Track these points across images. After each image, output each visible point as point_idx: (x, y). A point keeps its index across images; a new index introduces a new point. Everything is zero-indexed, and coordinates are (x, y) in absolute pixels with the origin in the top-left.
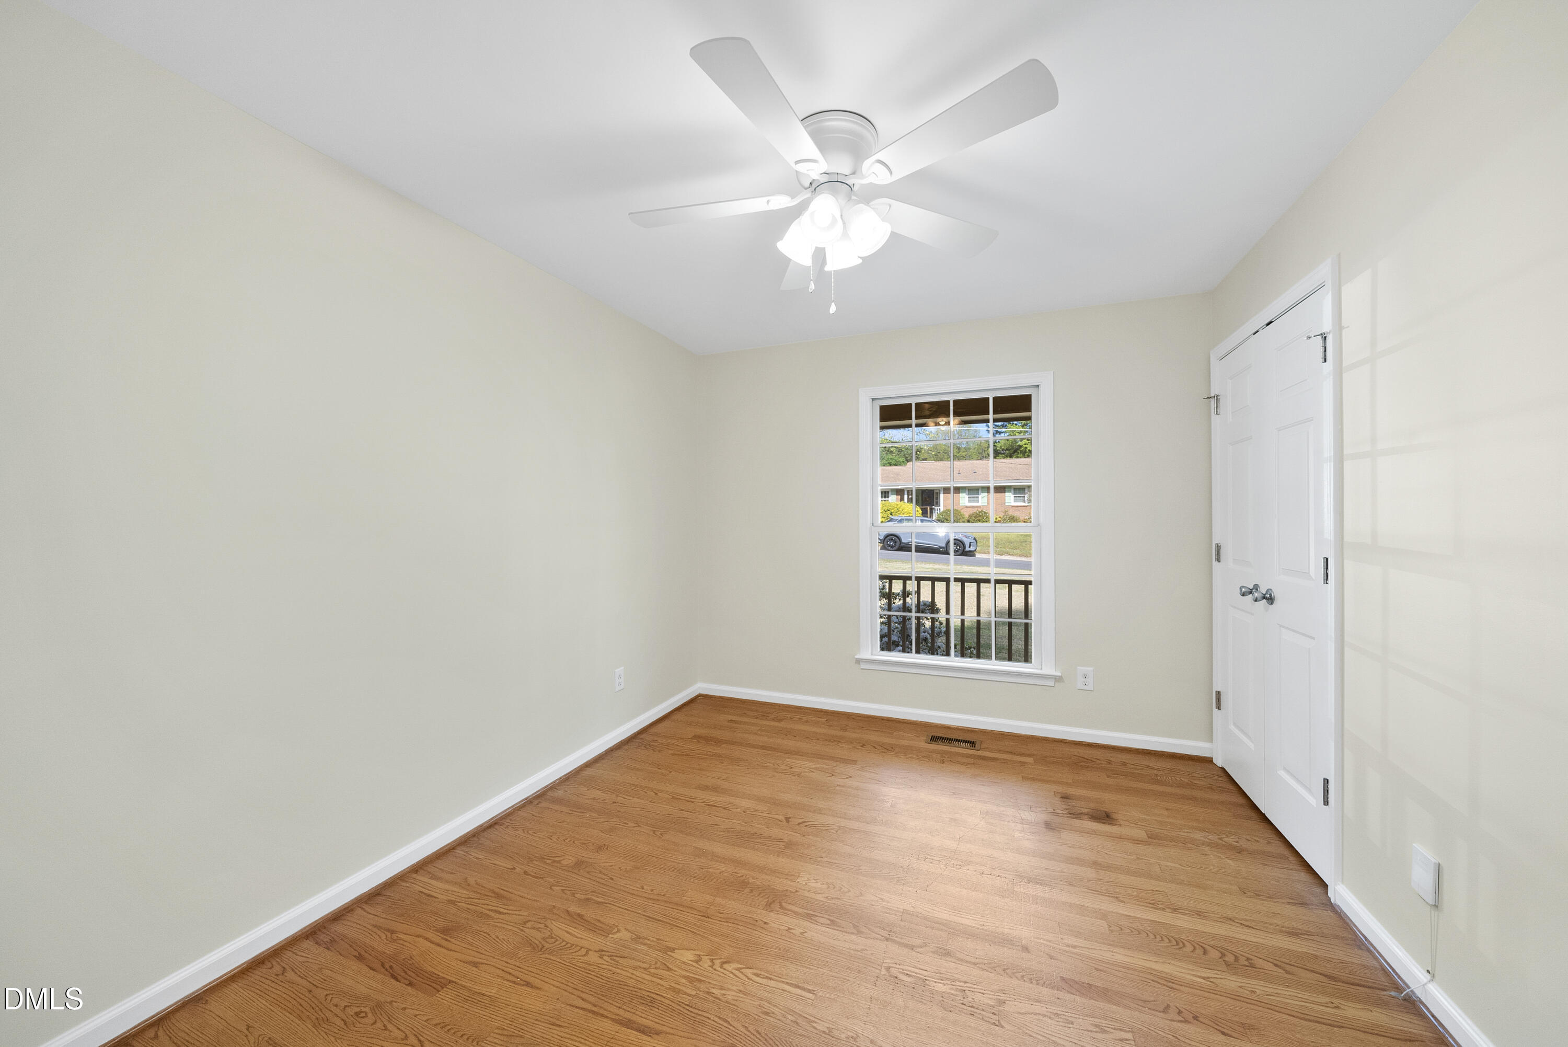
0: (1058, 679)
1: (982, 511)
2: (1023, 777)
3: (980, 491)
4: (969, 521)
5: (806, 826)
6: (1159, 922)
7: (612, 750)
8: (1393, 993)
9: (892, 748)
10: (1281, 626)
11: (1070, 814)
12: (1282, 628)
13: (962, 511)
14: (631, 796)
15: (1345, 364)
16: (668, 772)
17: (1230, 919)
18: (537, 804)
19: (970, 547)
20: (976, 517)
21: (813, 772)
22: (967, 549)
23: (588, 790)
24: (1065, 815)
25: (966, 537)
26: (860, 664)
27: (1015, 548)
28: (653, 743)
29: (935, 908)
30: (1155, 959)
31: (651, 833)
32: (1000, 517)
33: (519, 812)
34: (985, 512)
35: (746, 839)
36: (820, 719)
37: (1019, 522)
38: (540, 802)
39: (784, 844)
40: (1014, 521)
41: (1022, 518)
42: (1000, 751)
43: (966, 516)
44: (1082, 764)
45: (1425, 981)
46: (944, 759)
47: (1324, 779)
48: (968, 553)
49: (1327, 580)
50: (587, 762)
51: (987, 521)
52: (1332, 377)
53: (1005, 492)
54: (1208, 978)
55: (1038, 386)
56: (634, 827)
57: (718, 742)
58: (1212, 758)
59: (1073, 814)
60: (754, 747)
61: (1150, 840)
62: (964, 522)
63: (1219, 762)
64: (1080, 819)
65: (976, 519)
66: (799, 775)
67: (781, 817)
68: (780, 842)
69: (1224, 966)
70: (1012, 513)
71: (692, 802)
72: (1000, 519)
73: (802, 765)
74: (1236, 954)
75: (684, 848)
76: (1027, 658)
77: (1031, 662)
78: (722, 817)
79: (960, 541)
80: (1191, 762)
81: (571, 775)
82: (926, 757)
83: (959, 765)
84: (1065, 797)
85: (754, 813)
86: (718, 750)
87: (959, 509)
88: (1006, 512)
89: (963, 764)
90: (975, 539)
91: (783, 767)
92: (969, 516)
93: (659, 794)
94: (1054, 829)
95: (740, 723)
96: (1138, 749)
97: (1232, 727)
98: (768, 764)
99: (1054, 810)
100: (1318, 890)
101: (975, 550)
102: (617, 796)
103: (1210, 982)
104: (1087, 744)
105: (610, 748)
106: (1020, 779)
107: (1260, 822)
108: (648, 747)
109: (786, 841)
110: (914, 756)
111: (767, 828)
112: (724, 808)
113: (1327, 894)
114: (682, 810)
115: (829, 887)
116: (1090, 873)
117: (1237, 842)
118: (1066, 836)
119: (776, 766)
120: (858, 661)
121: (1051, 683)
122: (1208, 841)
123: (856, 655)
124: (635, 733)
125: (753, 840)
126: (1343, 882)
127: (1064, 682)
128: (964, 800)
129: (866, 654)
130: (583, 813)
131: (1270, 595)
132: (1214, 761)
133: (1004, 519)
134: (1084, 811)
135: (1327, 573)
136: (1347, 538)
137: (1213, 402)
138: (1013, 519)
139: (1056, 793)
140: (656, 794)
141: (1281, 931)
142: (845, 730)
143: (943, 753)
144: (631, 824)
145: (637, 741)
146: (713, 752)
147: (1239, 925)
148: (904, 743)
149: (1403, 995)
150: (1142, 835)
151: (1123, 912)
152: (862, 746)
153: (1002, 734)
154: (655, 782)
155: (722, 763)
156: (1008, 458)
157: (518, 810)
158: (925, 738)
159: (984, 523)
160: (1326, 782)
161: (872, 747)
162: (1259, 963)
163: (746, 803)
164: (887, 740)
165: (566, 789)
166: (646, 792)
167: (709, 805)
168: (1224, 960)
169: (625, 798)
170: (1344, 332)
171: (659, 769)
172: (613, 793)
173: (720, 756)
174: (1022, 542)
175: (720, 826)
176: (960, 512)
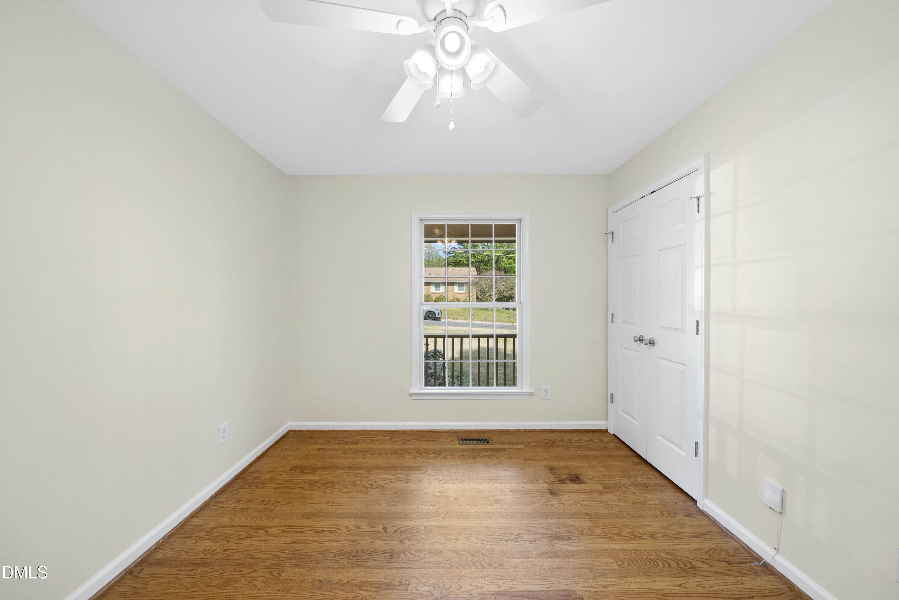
0: (531, 394)
1: (442, 295)
2: (523, 460)
3: (441, 285)
4: (435, 301)
5: (401, 532)
6: (638, 549)
7: (217, 495)
8: (756, 563)
9: (440, 452)
10: (659, 358)
11: (559, 481)
12: (660, 359)
13: (431, 295)
14: (241, 539)
15: (711, 214)
16: (274, 507)
17: (667, 536)
18: (139, 573)
19: (438, 315)
20: (439, 299)
21: (392, 482)
22: (437, 316)
23: (197, 542)
24: (557, 482)
25: (437, 310)
26: (412, 397)
27: (460, 315)
28: (256, 481)
29: (514, 583)
30: (649, 580)
31: (268, 575)
32: (451, 299)
33: (116, 588)
34: (444, 296)
35: (356, 558)
36: (386, 438)
37: (461, 301)
38: (143, 569)
39: (388, 554)
40: (458, 301)
41: (462, 300)
42: (504, 443)
43: (434, 298)
44: (549, 444)
45: (773, 554)
46: (474, 455)
47: (695, 442)
48: (437, 319)
49: (698, 333)
50: (193, 513)
51: (444, 301)
52: (704, 221)
53: (454, 286)
54: (681, 585)
55: (520, 220)
56: (250, 573)
57: (313, 470)
58: (607, 430)
59: (561, 481)
60: (342, 469)
61: (605, 490)
62: (432, 301)
63: (611, 431)
64: (564, 483)
65: (439, 300)
66: (383, 487)
67: (380, 529)
68: (384, 553)
69: (682, 572)
70: (458, 296)
71: (302, 532)
72: (451, 300)
73: (383, 477)
74: (684, 561)
75: (303, 584)
76: (514, 384)
77: (517, 385)
78: (331, 541)
79: (433, 312)
80: (598, 434)
81: (176, 530)
82: (463, 455)
83: (484, 458)
84: (551, 469)
85: (357, 531)
86: (315, 477)
87: (430, 294)
88: (454, 296)
89: (486, 456)
90: (441, 311)
91: (370, 483)
92: (435, 298)
93: (269, 531)
94: (555, 494)
95: (326, 450)
96: (573, 430)
97: (621, 413)
98: (357, 482)
99: (550, 480)
100: (691, 503)
101: (441, 317)
102: (228, 542)
103: (683, 587)
104: (546, 430)
105: (215, 493)
106: (522, 461)
107: (646, 465)
108: (251, 485)
109: (389, 551)
110: (456, 456)
111: (371, 542)
112: (331, 532)
113: (696, 504)
114: (294, 543)
115: (435, 587)
116: (587, 523)
117: (643, 481)
118: (565, 498)
119: (364, 483)
120: (411, 395)
121: (528, 397)
122: (630, 483)
123: (409, 391)
124: (238, 474)
125: (362, 558)
126: (707, 498)
127: (534, 395)
128: (498, 484)
129: (416, 390)
130: (193, 570)
131: (653, 341)
132: (608, 431)
133: (454, 300)
134: (565, 477)
135: (698, 329)
136: (712, 310)
137: (610, 236)
138: (458, 300)
139: (545, 467)
140: (266, 531)
141: (692, 537)
142: (405, 444)
143: (472, 450)
144: (246, 571)
145: (241, 481)
146: (310, 480)
147: (672, 538)
148: (446, 447)
149: (761, 563)
150: (599, 487)
151: (618, 548)
152: (420, 455)
153: (501, 431)
154: (263, 519)
155: (320, 488)
156: (455, 267)
157: (115, 585)
158: (458, 441)
159: (443, 302)
160: (697, 443)
161: (427, 454)
162: (697, 564)
163: (348, 523)
164: (435, 447)
165: (172, 547)
166: (256, 532)
167: (317, 532)
168: (680, 568)
169: (236, 543)
170: (711, 196)
171: (265, 505)
172: (224, 540)
173: (317, 482)
174: (463, 312)
175: (331, 551)
176: (431, 296)
